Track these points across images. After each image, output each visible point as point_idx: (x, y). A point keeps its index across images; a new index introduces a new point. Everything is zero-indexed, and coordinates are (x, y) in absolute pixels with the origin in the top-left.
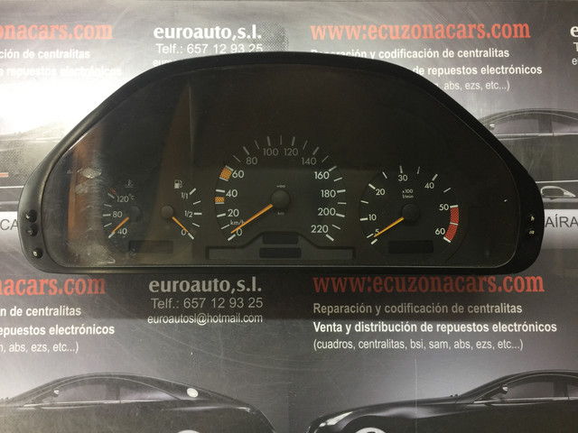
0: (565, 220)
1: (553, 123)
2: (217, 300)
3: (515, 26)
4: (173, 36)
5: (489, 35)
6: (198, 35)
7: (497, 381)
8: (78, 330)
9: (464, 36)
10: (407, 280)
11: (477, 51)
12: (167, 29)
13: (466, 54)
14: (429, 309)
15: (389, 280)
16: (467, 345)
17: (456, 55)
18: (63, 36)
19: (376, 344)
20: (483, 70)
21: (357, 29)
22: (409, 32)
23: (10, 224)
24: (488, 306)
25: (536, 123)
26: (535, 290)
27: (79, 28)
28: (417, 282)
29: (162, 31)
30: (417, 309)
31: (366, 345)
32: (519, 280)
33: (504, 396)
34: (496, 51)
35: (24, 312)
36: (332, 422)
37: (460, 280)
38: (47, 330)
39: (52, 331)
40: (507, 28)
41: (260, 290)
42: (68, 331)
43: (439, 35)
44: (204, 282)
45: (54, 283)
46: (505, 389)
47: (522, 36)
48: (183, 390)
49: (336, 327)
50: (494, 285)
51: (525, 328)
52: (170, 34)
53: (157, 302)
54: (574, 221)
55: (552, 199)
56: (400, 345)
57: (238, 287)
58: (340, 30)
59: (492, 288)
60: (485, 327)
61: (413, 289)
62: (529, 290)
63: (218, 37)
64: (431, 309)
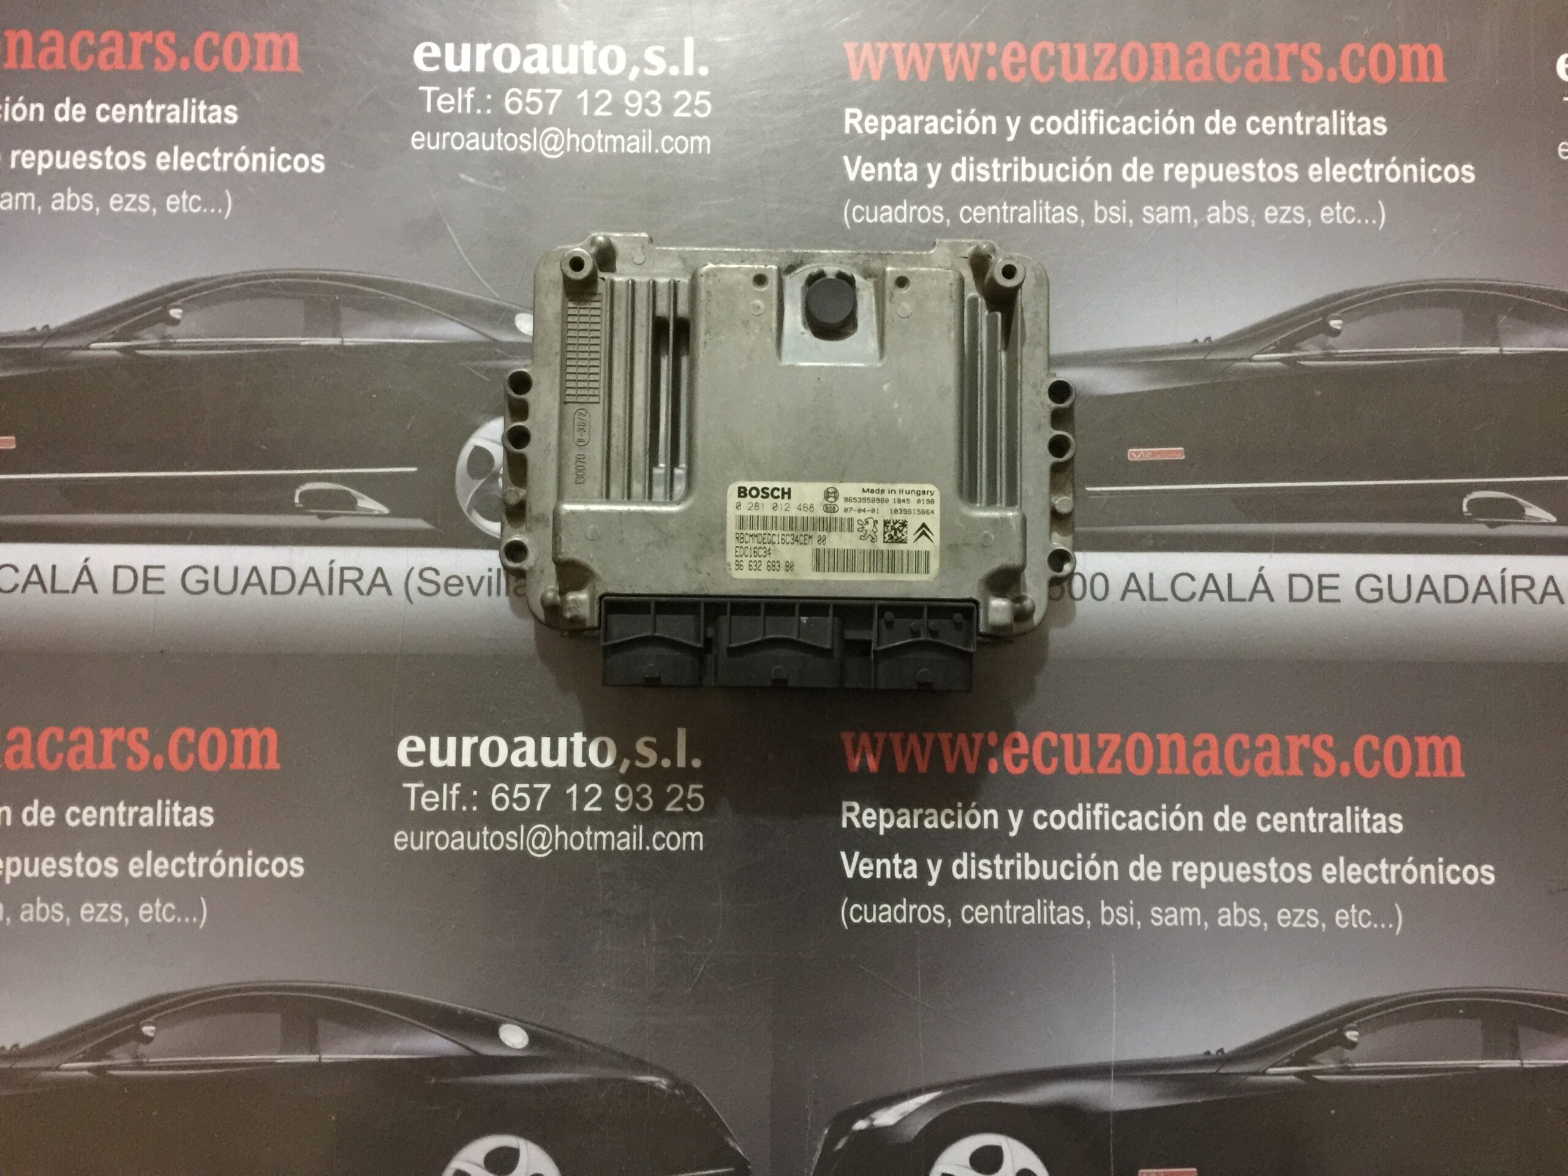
0: (1526, 583)
1: (1503, 318)
2: (580, 791)
3: (1406, 50)
4: (465, 67)
5: (1332, 76)
6: (534, 64)
7: (1332, 1014)
8: (206, 866)
9: (1266, 75)
10: (1094, 741)
11: (1299, 117)
12: (450, 47)
13: (1268, 125)
14: (1153, 820)
15: (1047, 742)
16: (1253, 917)
17: (1241, 124)
18: (164, 61)
19: (1008, 912)
20: (1314, 172)
21: (971, 52)
22: (1115, 62)
23: (21, 579)
24: (1311, 814)
25: (1455, 316)
26: (1440, 772)
27: (209, 41)
28: (1123, 745)
29: (436, 52)
30: (1120, 820)
31: (980, 914)
32: (1397, 747)
33: (1348, 1053)
34: (1351, 118)
35: (60, 818)
36: (886, 1118)
37: (1239, 744)
38: (123, 866)
39: (135, 867)
40: (1382, 54)
41: (696, 763)
42: (179, 867)
43: (1198, 69)
44: (546, 742)
45: (139, 737)
46: (1351, 1035)
47: (1424, 77)
48: (490, 1030)
49: (902, 867)
50: (1330, 760)
51: (1410, 874)
52: (458, 61)
53: (419, 792)
54: (1551, 589)
55: (1492, 525)
56: (1071, 915)
57: (634, 756)
58: (923, 52)
59: (1324, 767)
60: (1304, 872)
61: (1112, 764)
62: (1423, 772)
63: (589, 70)
64: (1159, 820)
